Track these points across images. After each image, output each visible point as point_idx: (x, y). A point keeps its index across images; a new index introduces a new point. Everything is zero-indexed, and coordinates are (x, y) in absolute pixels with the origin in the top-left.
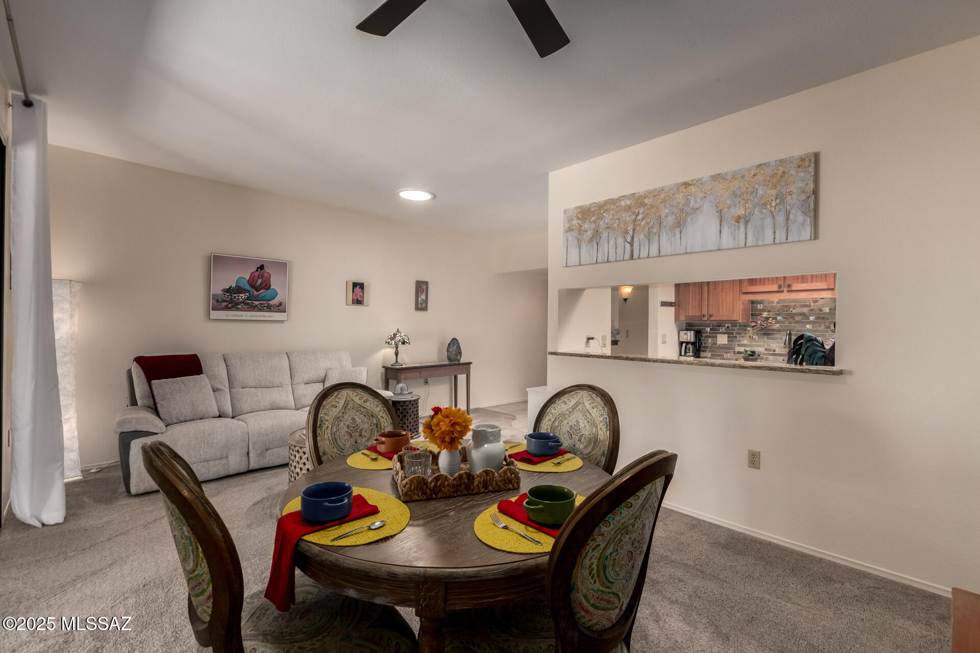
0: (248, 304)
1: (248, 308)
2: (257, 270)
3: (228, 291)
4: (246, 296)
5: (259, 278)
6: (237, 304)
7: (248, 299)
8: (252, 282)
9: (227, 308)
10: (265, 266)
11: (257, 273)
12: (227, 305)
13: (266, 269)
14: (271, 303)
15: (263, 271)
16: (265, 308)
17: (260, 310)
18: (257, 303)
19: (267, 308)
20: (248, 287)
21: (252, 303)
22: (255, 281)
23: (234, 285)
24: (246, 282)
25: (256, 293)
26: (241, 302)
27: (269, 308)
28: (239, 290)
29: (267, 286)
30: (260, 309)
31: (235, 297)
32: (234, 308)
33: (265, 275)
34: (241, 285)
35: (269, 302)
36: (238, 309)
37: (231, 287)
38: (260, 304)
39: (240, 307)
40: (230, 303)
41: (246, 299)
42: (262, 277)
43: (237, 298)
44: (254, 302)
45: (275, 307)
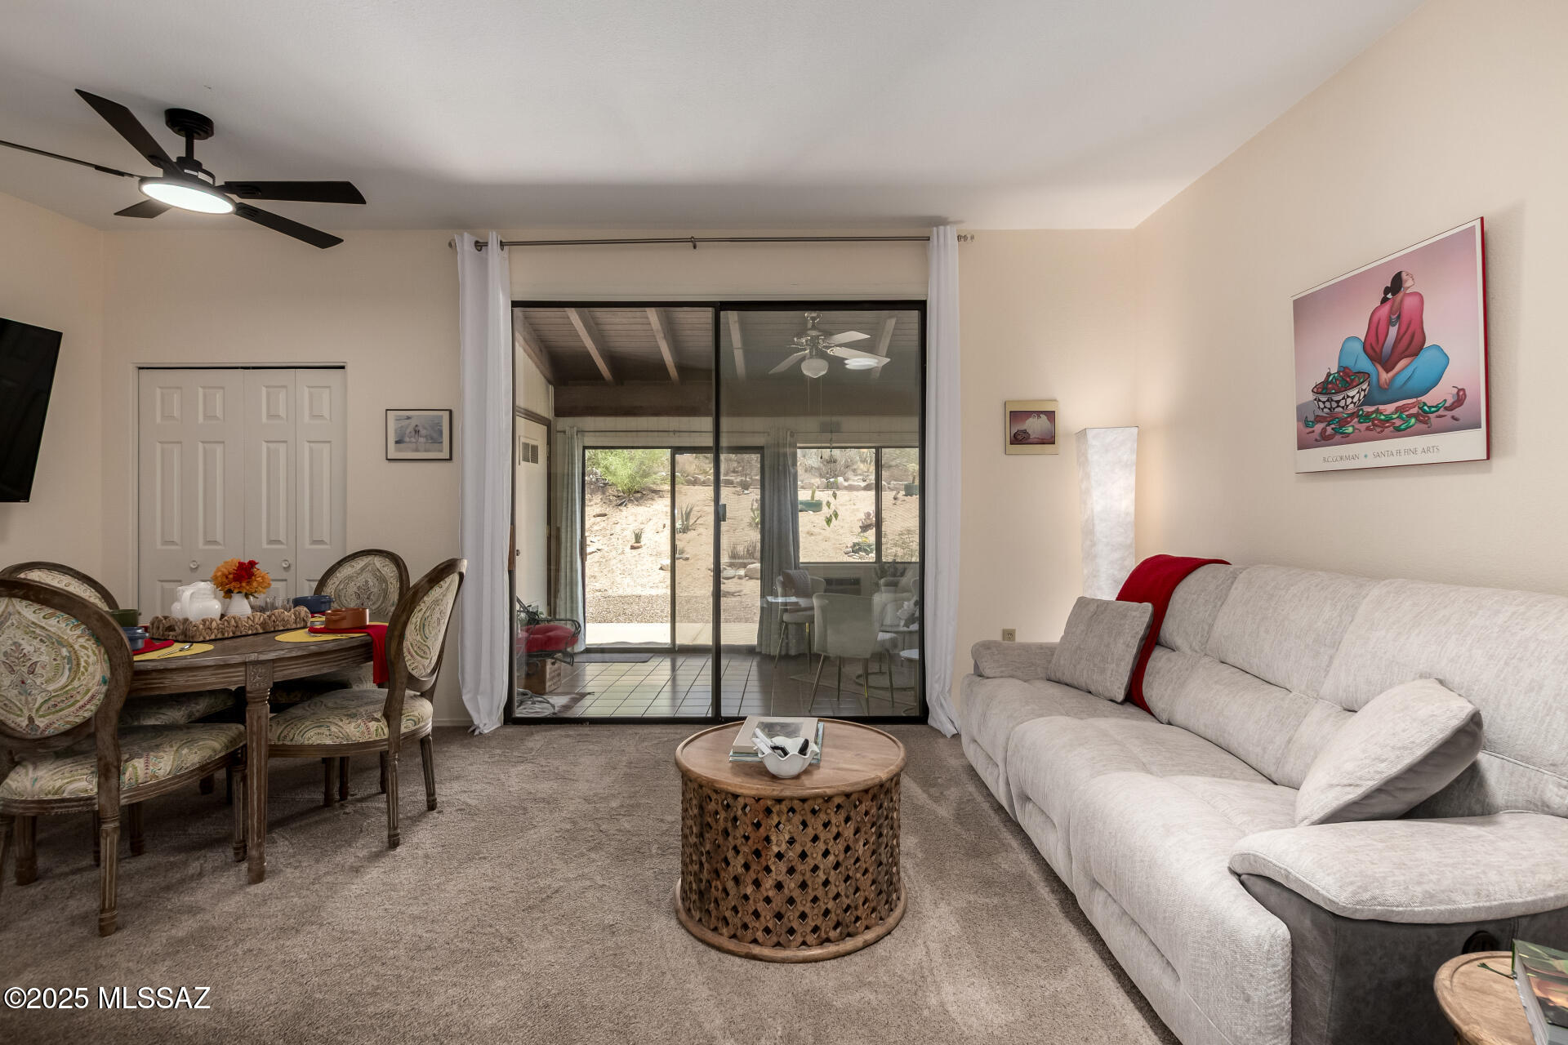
0: (1368, 415)
1: (1368, 429)
2: (1384, 300)
3: (1324, 388)
4: (1363, 393)
5: (1390, 323)
6: (1344, 422)
7: (1368, 400)
8: (1373, 348)
9: (1325, 440)
10: (1404, 276)
11: (1387, 307)
12: (1324, 430)
13: (1407, 284)
14: (1431, 398)
15: (1400, 295)
16: (1413, 421)
17: (1399, 432)
18: (1389, 408)
19: (1418, 420)
20: (1365, 364)
21: (1377, 411)
22: (1381, 337)
23: (1334, 370)
24: (1358, 347)
25: (1385, 376)
26: (1352, 415)
27: (1425, 421)
28: (1345, 378)
29: (1413, 343)
30: (1398, 429)
31: (1338, 402)
32: (1338, 437)
33: (1409, 303)
34: (1349, 363)
35: (1423, 399)
36: (1347, 439)
37: (1329, 375)
38: (1397, 409)
39: (1350, 430)
40: (1329, 425)
41: (1362, 405)
42: (1399, 317)
43: (1342, 403)
44: (1381, 407)
45: (1441, 412)
